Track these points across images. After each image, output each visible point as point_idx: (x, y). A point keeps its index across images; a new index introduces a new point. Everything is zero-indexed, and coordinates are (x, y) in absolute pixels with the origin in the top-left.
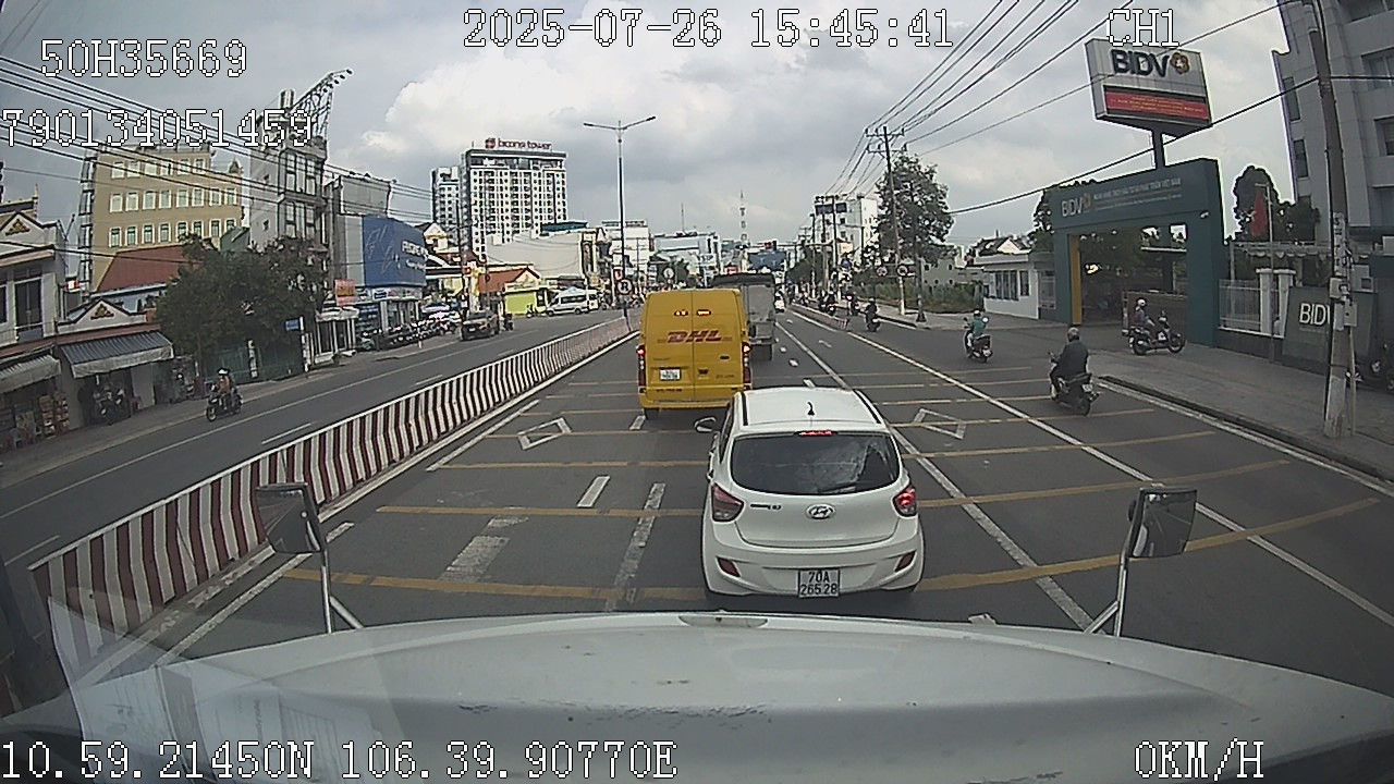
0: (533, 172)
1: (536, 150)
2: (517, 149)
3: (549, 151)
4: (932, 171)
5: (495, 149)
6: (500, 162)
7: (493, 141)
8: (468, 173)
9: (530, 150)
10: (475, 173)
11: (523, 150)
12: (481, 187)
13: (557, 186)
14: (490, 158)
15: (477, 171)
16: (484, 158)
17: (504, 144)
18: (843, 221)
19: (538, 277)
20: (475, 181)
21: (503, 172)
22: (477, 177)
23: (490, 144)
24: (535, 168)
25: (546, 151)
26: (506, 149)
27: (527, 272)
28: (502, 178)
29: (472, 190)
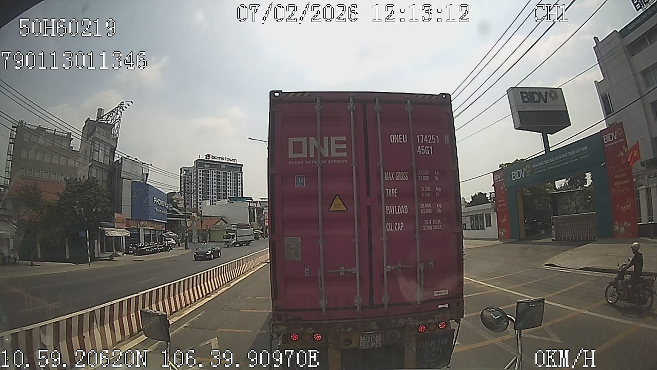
0: (227, 172)
1: (229, 162)
2: (220, 160)
3: (235, 163)
5: (210, 159)
6: (212, 166)
7: (209, 156)
8: (197, 170)
9: (227, 162)
10: (200, 171)
11: (223, 161)
12: (203, 178)
13: (239, 180)
14: (208, 164)
15: (201, 170)
16: (205, 164)
17: (214, 158)
19: (227, 223)
20: (200, 174)
21: (214, 171)
22: (201, 173)
23: (208, 157)
24: (228, 171)
25: (234, 162)
26: (215, 160)
27: (222, 221)
28: (213, 174)
29: (198, 179)
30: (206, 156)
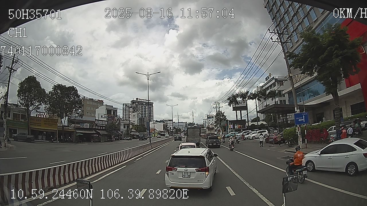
2: (143, 101)
4: (224, 113)
5: (138, 100)
9: (146, 101)
13: (151, 110)
14: (137, 103)
16: (136, 102)
17: (140, 99)
18: (210, 120)
21: (140, 106)
25: (149, 102)
26: (141, 101)
30: (137, 99)
